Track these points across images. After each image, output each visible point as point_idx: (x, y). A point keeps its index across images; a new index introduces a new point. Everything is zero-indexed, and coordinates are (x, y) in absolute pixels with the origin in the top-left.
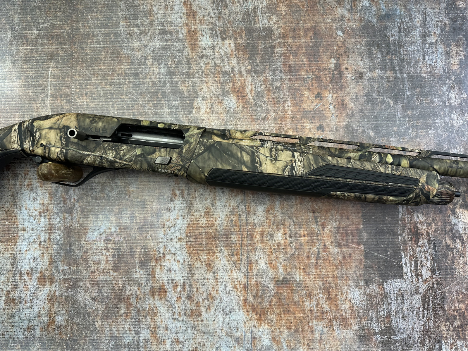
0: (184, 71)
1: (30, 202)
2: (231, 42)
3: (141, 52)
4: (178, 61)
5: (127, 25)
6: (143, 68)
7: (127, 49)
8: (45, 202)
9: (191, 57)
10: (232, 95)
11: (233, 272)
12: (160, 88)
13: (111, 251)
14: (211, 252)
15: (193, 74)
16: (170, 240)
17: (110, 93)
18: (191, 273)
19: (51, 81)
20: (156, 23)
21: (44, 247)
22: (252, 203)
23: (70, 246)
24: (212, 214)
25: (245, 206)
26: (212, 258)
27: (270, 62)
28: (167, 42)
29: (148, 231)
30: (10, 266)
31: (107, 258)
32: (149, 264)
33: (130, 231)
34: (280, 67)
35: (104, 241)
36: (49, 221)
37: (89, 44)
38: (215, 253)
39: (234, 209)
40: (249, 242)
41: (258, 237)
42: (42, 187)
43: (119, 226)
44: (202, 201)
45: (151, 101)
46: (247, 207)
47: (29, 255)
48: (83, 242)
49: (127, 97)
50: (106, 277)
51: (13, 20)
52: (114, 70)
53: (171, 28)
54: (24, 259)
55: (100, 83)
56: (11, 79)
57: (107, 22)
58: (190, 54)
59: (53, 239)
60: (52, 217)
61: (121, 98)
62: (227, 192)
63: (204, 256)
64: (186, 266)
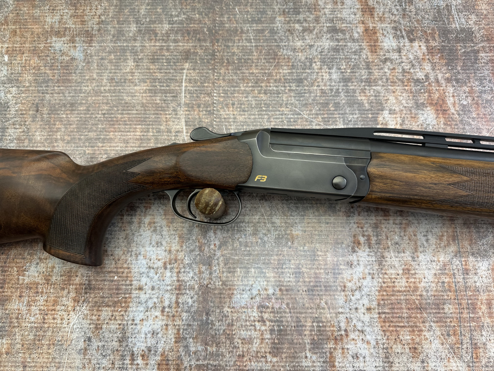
0: (363, 77)
1: (151, 248)
2: (421, 44)
3: (305, 54)
4: (354, 65)
5: (285, 20)
6: (308, 73)
7: (287, 49)
8: (173, 248)
9: (371, 60)
10: (428, 108)
11: (451, 360)
12: (331, 98)
13: (268, 323)
14: (415, 329)
15: (375, 81)
16: (354, 310)
17: (265, 104)
18: (389, 362)
19: (186, 86)
20: (323, 19)
21: (168, 316)
22: (471, 257)
23: (207, 314)
24: (413, 272)
25: (461, 261)
26: (418, 340)
27: (474, 70)
28: (339, 42)
29: (322, 295)
30: (118, 343)
31: (262, 335)
32: (326, 346)
33: (295, 294)
34: (488, 76)
35: (258, 308)
36: (178, 276)
37: (237, 41)
38: (421, 331)
39: (444, 265)
40: (471, 315)
41: (484, 307)
42: (169, 227)
43: (279, 285)
44: (399, 252)
45: (320, 114)
46: (464, 263)
47: (146, 328)
48: (226, 309)
49: (287, 109)
50: (260, 364)
51: (138, 12)
52: (270, 74)
53: (343, 25)
54: (139, 332)
55: (252, 90)
56: (132, 83)
57: (260, 16)
58: (370, 57)
59: (183, 303)
60: (183, 270)
61: (279, 111)
62: (433, 240)
63: (406, 336)
64: (381, 351)
